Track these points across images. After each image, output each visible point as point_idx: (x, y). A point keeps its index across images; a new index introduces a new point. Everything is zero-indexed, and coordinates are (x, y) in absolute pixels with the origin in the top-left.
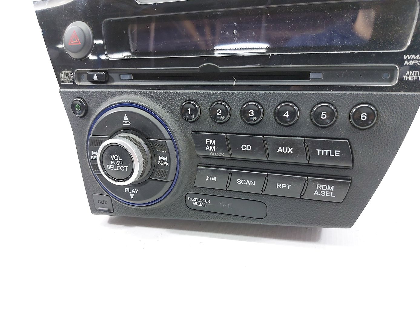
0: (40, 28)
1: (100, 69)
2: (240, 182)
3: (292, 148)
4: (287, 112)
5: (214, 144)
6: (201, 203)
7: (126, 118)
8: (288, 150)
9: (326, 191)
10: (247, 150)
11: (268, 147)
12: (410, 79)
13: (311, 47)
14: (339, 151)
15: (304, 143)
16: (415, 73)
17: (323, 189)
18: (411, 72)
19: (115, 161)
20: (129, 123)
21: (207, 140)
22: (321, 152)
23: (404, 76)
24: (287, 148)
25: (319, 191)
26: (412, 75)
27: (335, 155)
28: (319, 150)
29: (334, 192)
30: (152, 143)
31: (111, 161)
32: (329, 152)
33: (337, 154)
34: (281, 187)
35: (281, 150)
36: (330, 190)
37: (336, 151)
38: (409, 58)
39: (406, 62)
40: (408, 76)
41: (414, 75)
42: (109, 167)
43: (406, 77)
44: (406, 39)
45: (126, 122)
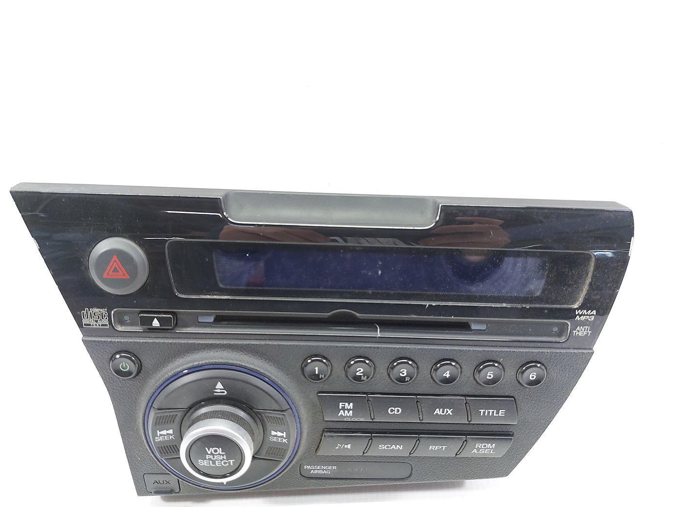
0: (32, 239)
1: (163, 310)
2: (383, 447)
3: (451, 410)
4: (448, 372)
5: (351, 408)
6: (323, 470)
7: (219, 386)
8: (447, 412)
9: (485, 449)
10: (396, 413)
11: (423, 410)
12: (580, 334)
13: (476, 297)
14: (504, 411)
15: (465, 404)
16: (585, 328)
17: (482, 447)
18: (581, 327)
19: (213, 455)
20: (224, 392)
21: (341, 403)
22: (484, 413)
23: (574, 332)
24: (445, 410)
25: (478, 449)
26: (582, 330)
27: (500, 415)
28: (482, 411)
29: (494, 450)
30: (260, 415)
31: (207, 456)
32: (493, 412)
33: (501, 414)
34: (435, 448)
35: (438, 412)
36: (491, 448)
37: (500, 411)
38: (580, 313)
39: (578, 317)
40: (579, 332)
41: (585, 330)
42: (202, 463)
43: (576, 333)
44: (579, 294)
45: (219, 391)
